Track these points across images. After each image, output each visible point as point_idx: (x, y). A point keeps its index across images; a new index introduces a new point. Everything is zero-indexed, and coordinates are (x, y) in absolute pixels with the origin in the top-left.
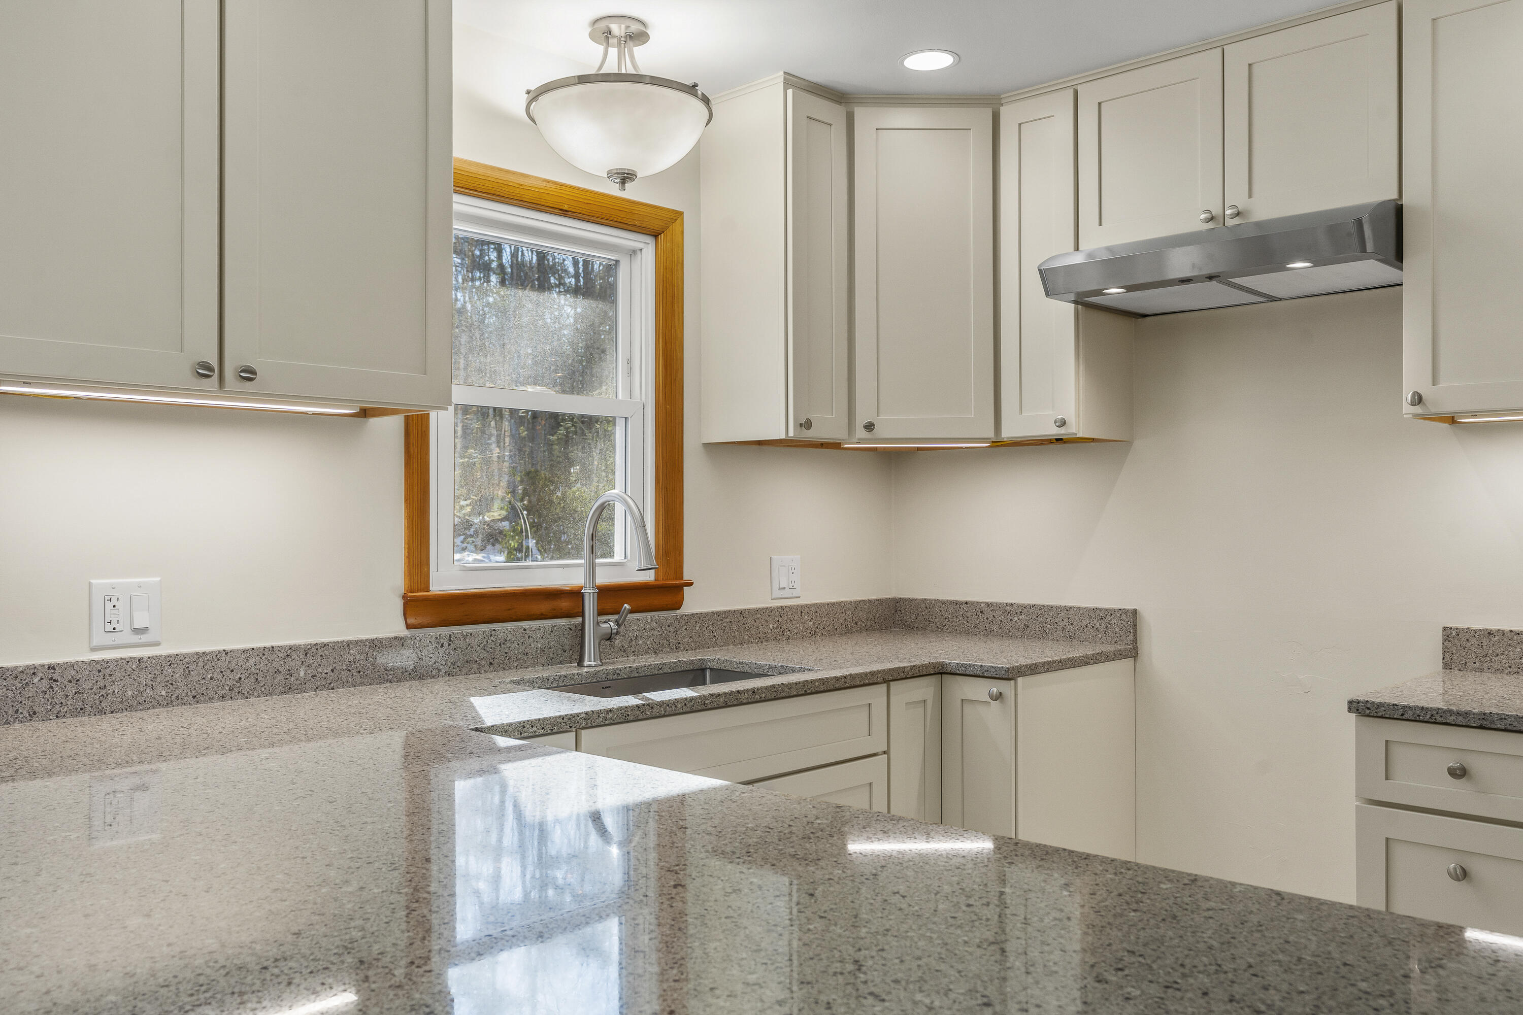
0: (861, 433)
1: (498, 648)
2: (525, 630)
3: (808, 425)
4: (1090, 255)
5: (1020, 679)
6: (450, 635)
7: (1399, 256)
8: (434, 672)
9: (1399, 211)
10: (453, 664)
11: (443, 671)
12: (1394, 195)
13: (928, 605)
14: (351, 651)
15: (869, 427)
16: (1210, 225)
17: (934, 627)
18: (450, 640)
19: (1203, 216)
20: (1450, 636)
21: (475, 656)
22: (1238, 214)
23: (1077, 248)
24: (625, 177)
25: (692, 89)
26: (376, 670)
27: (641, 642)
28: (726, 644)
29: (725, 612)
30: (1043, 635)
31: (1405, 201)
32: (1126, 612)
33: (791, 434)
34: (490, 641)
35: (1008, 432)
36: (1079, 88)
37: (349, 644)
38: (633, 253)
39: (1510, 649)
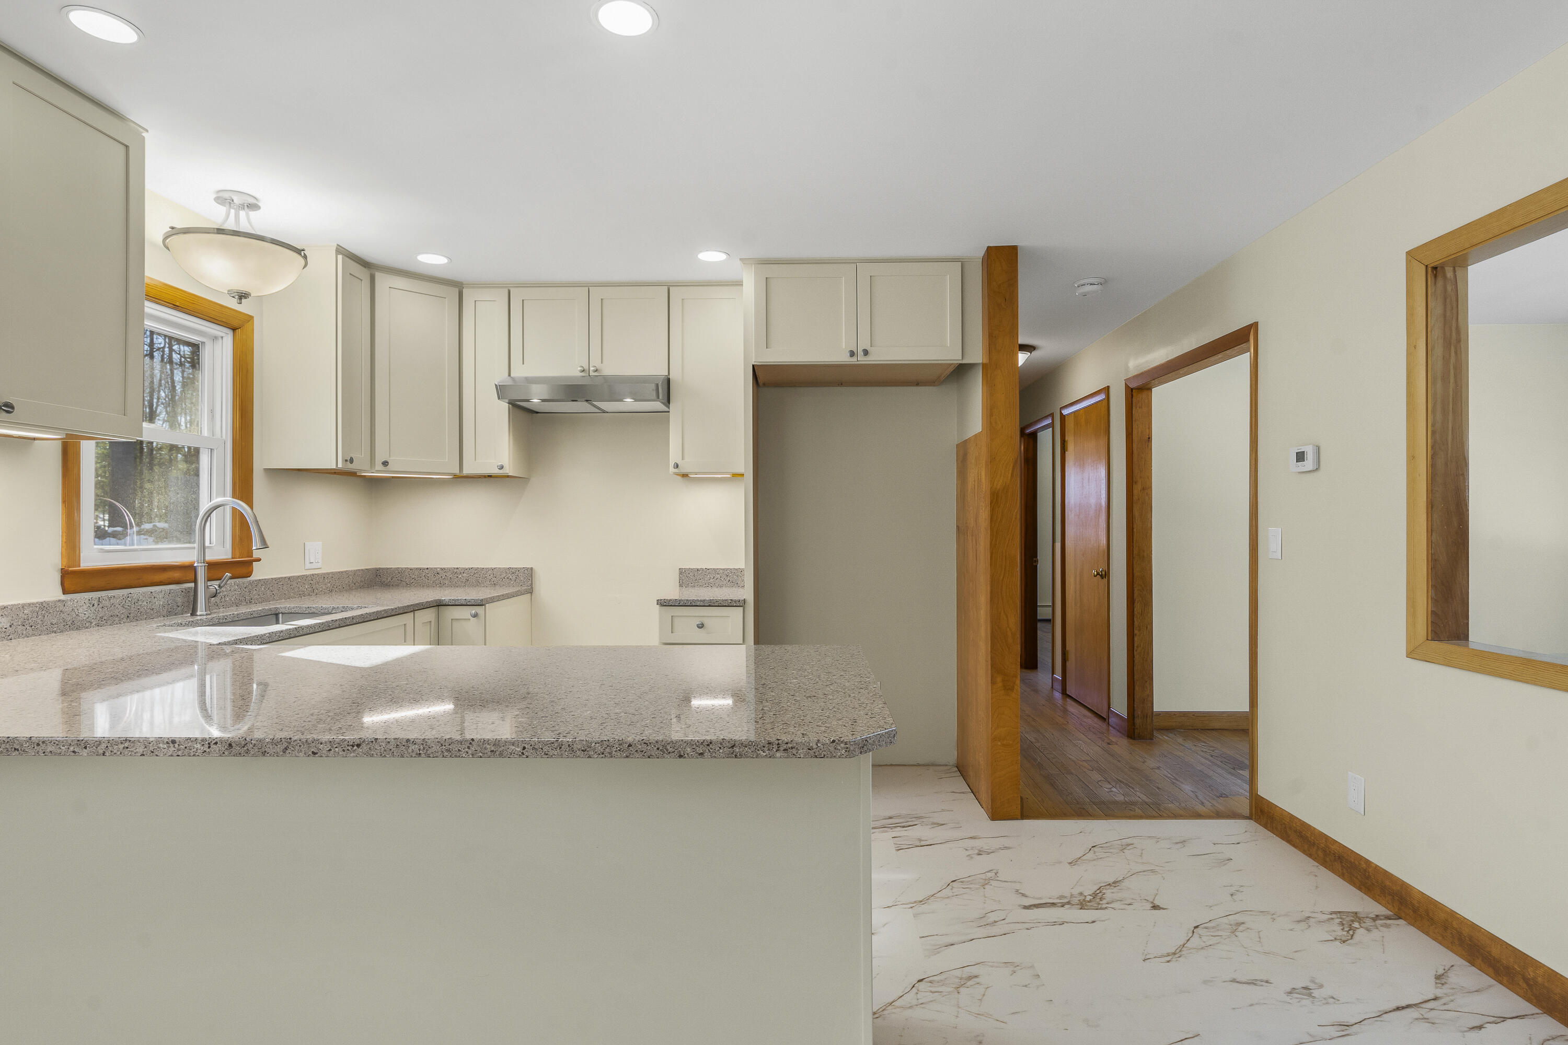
0: (379, 466)
1: (133, 606)
2: (151, 593)
3: (351, 461)
4: (515, 380)
5: (487, 605)
6: (99, 598)
7: (669, 402)
8: (87, 625)
9: (669, 380)
10: (101, 618)
11: (94, 623)
12: (667, 374)
13: (400, 572)
14: (25, 612)
15: (385, 463)
16: (583, 374)
17: (404, 583)
18: (99, 601)
19: (579, 369)
20: (682, 572)
21: (116, 612)
22: (596, 371)
23: (509, 374)
24: (242, 296)
25: (298, 251)
26: (44, 624)
27: (228, 599)
28: (281, 599)
29: (279, 578)
30: (478, 584)
31: (671, 377)
32: (527, 569)
33: (340, 465)
34: (127, 601)
35: (467, 471)
36: (512, 290)
37: (23, 606)
38: (215, 338)
39: (706, 576)
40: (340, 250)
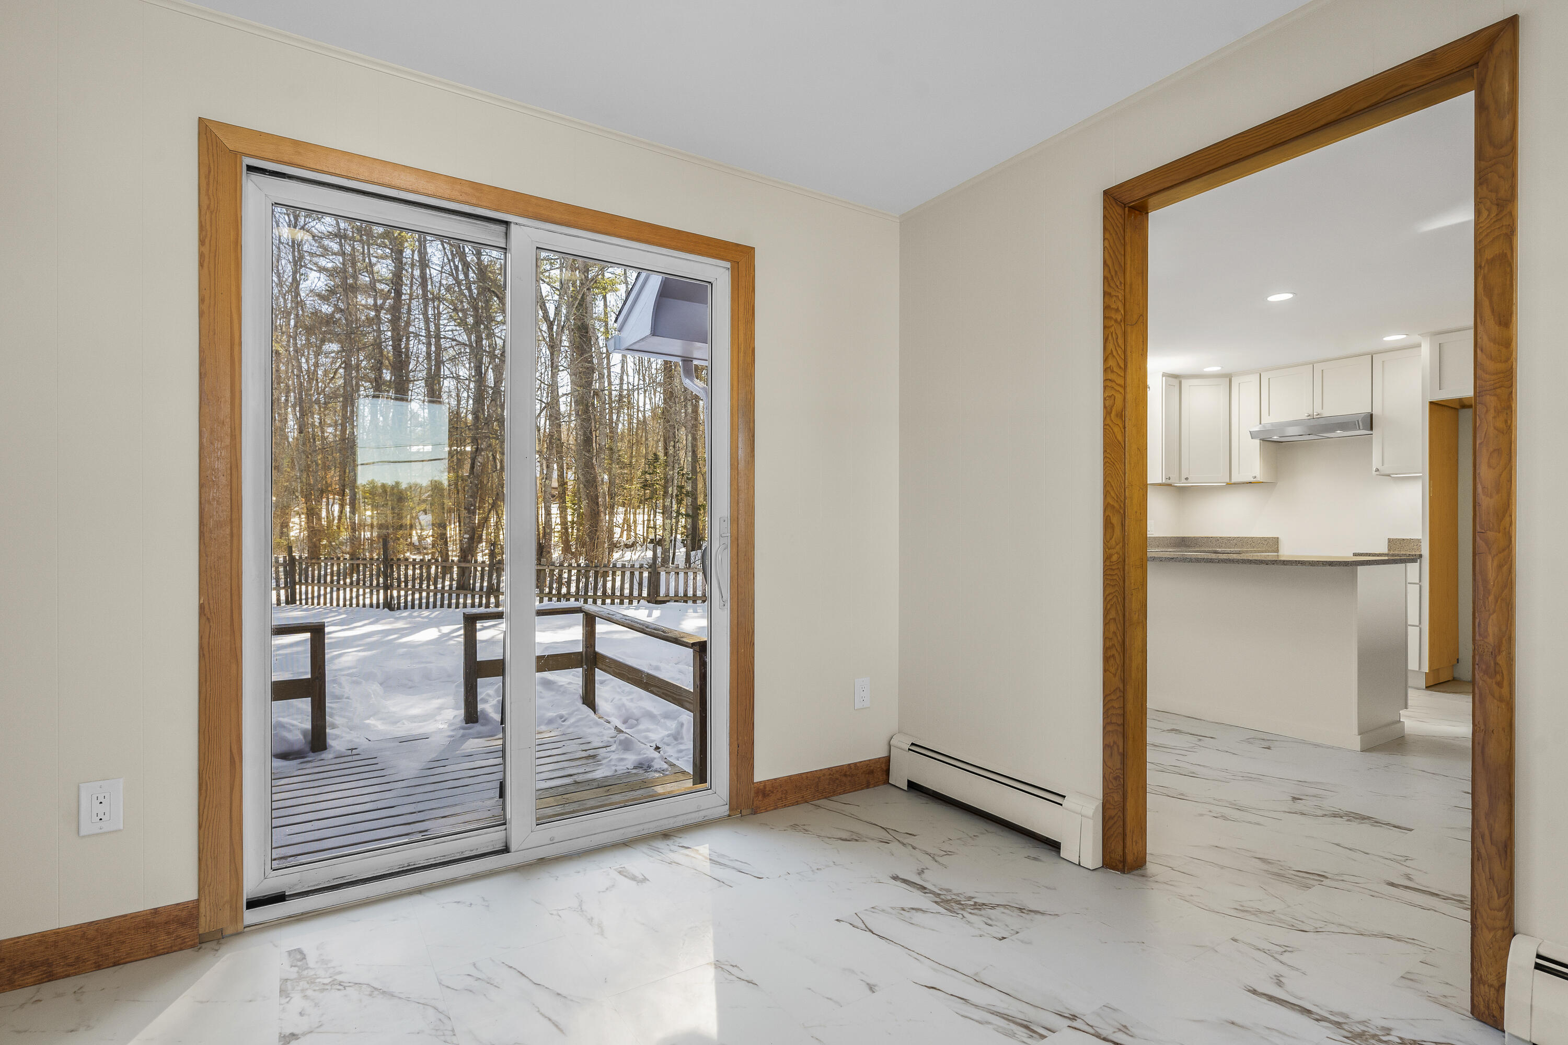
0: (1183, 480)
3: (1169, 479)
4: (1264, 426)
7: (1372, 429)
9: (1372, 415)
12: (1370, 411)
15: (1187, 479)
19: (1306, 415)
20: (1389, 541)
22: (1318, 415)
23: (1260, 424)
31: (1374, 413)
32: (1275, 538)
33: (1164, 481)
35: (1233, 481)
36: (1261, 374)
39: (1410, 544)
40: (1164, 375)
